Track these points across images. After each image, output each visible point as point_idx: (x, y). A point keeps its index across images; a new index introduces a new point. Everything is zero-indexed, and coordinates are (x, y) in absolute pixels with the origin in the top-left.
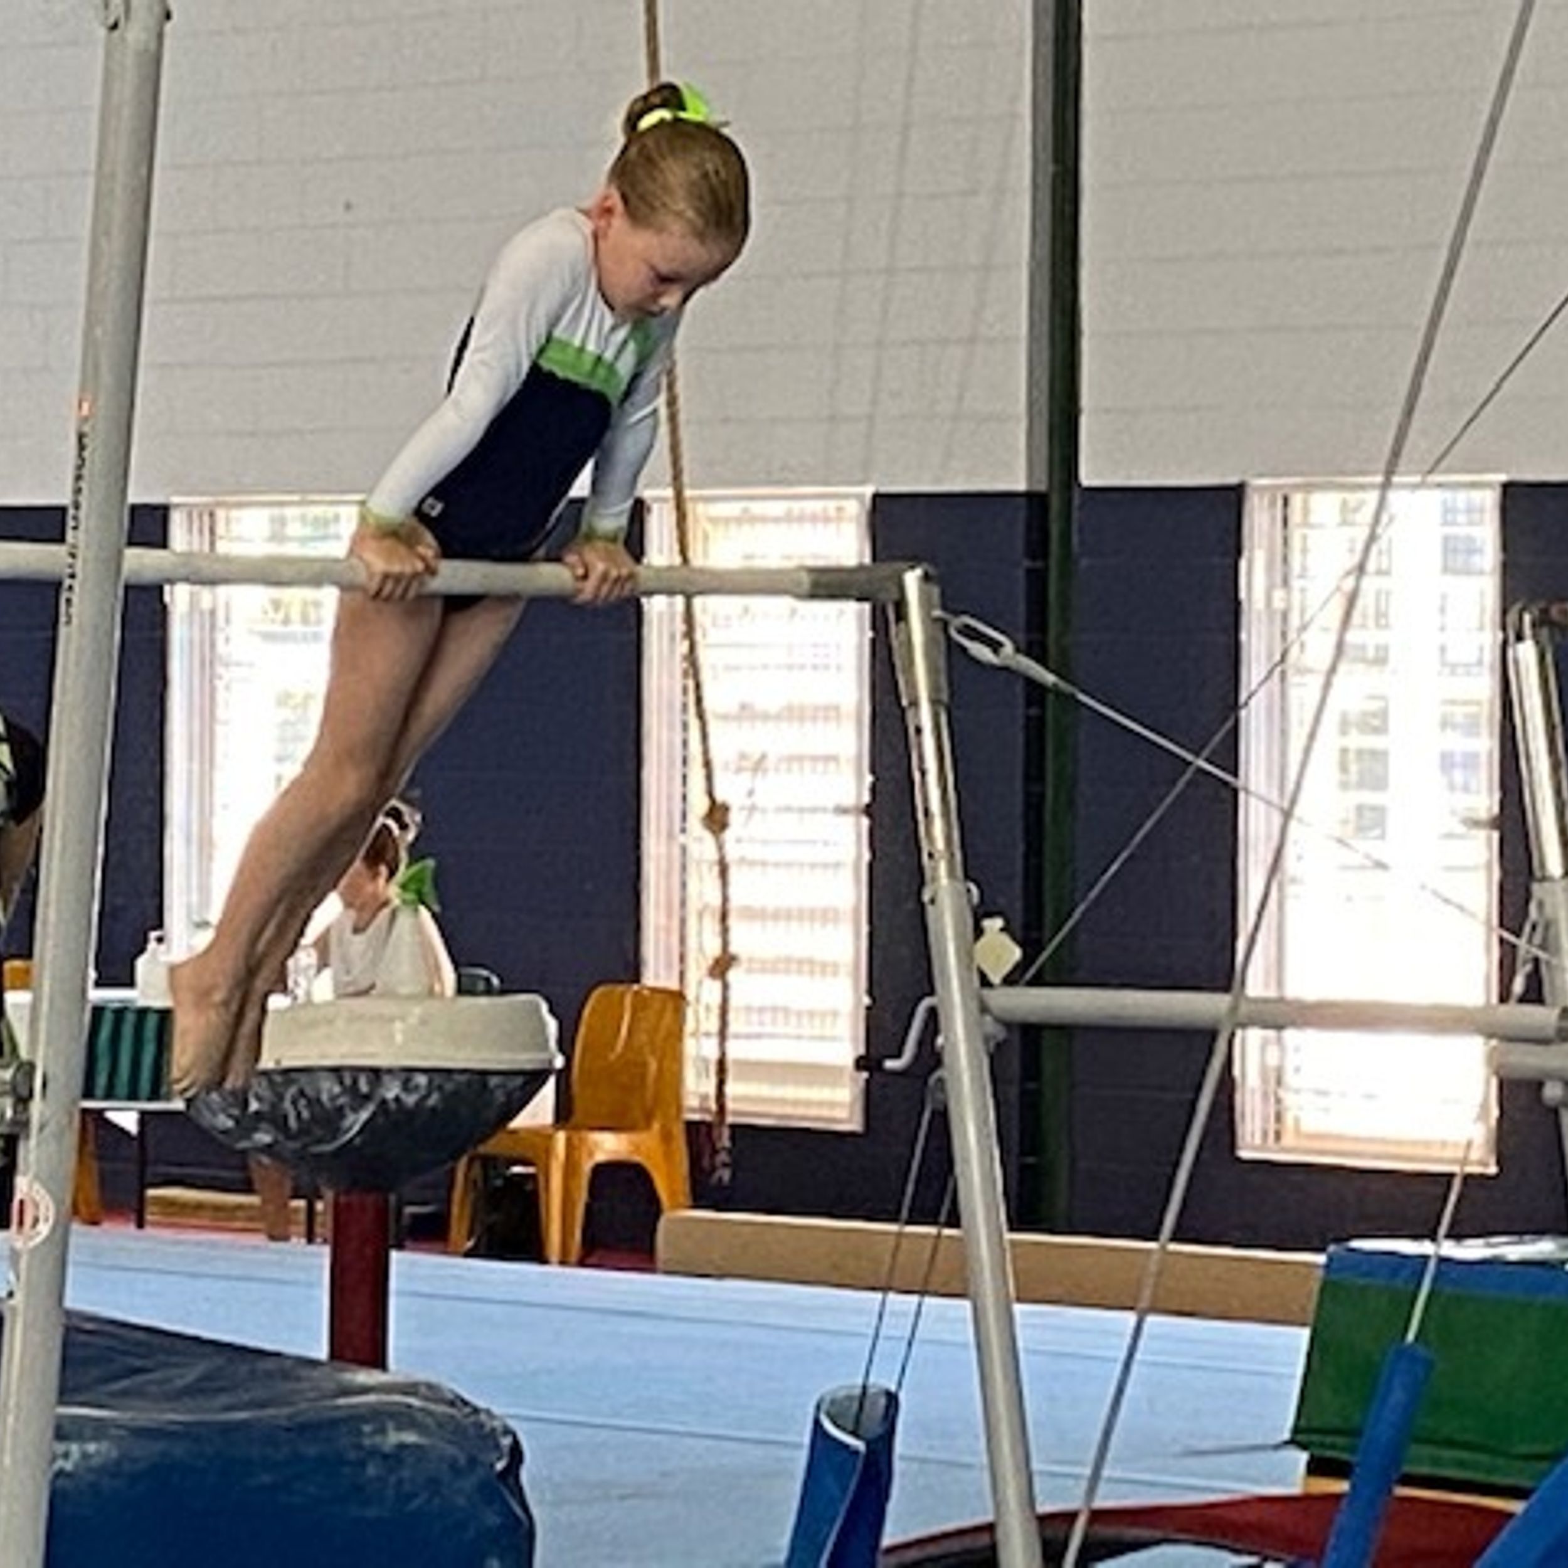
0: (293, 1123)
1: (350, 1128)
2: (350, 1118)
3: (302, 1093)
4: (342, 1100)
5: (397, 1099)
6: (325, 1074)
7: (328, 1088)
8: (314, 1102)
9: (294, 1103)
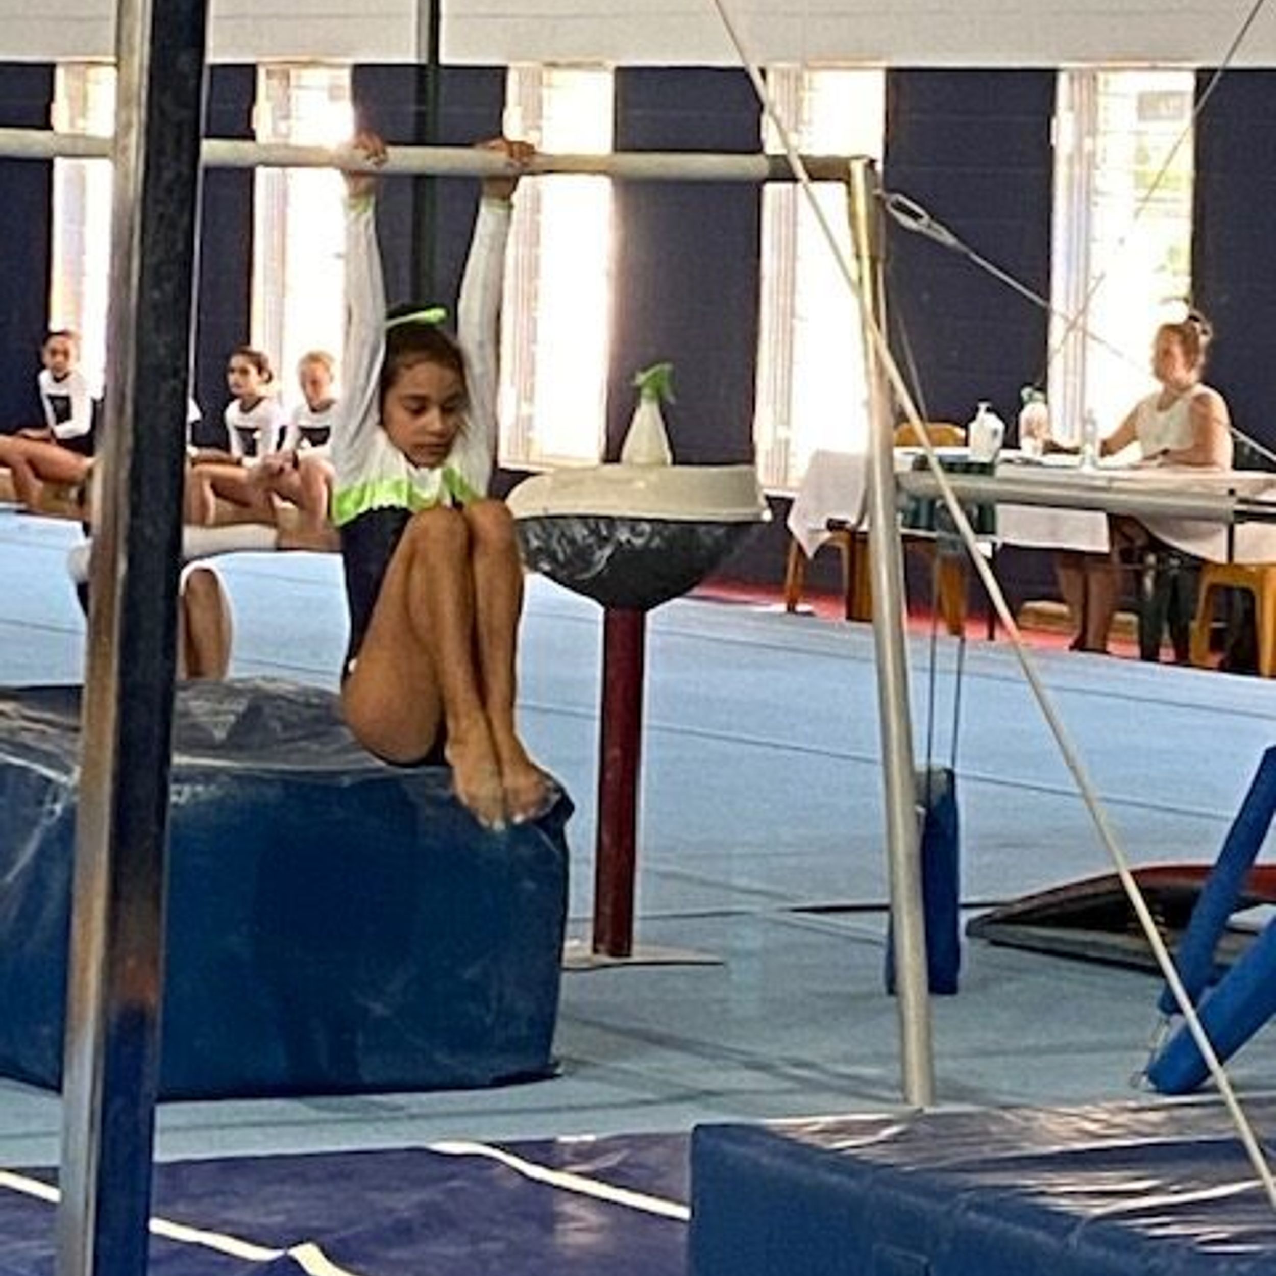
0: (561, 556)
1: (599, 561)
2: (598, 554)
3: (563, 534)
4: (591, 540)
5: (629, 541)
6: (576, 520)
7: (580, 532)
8: (572, 542)
9: (559, 542)
